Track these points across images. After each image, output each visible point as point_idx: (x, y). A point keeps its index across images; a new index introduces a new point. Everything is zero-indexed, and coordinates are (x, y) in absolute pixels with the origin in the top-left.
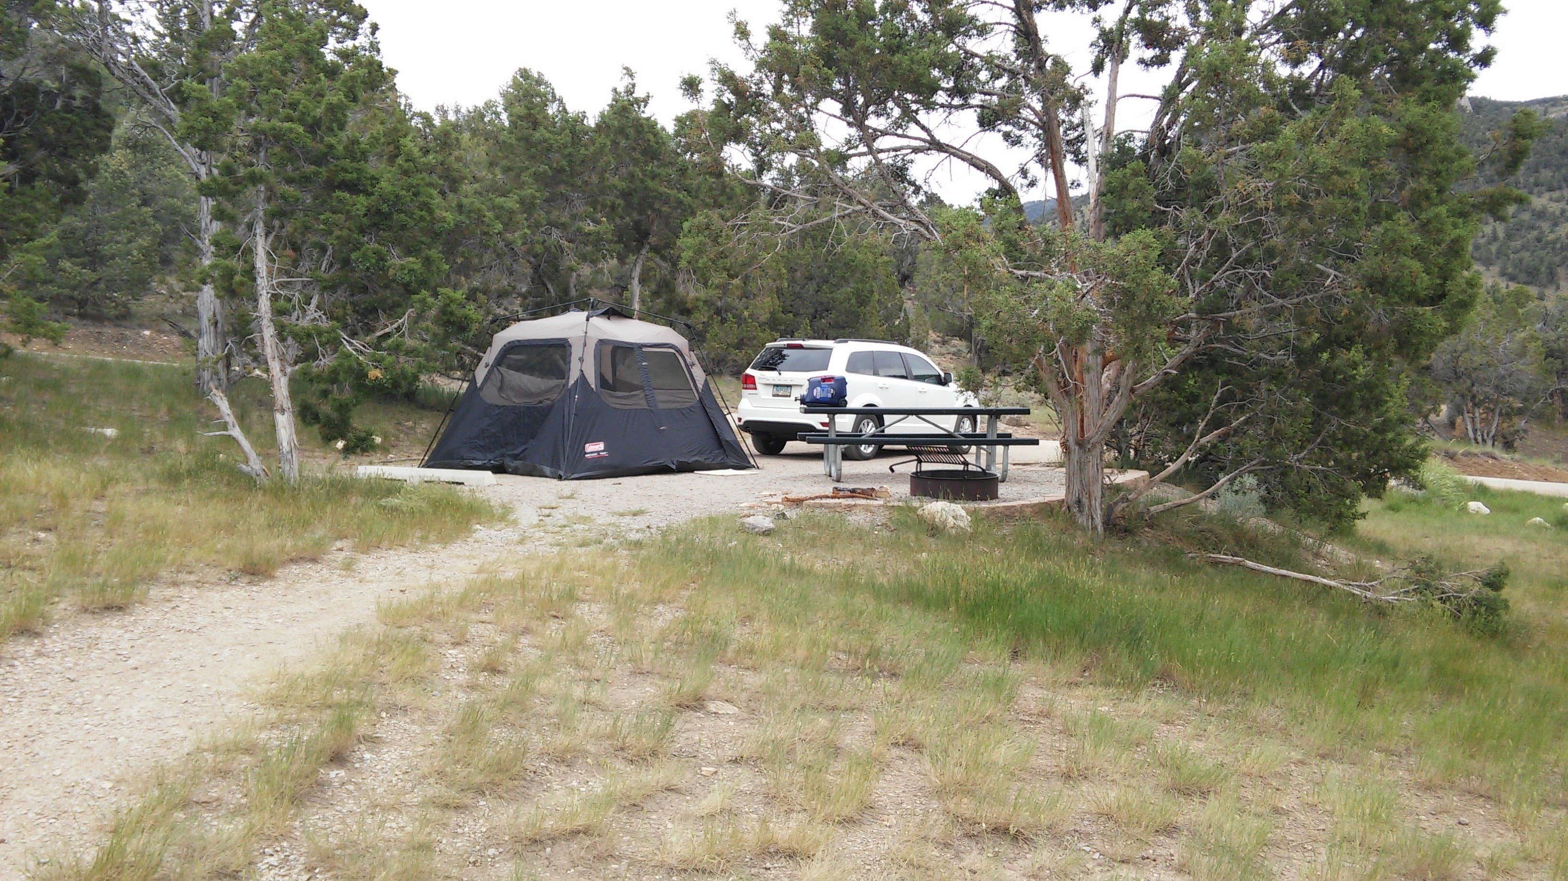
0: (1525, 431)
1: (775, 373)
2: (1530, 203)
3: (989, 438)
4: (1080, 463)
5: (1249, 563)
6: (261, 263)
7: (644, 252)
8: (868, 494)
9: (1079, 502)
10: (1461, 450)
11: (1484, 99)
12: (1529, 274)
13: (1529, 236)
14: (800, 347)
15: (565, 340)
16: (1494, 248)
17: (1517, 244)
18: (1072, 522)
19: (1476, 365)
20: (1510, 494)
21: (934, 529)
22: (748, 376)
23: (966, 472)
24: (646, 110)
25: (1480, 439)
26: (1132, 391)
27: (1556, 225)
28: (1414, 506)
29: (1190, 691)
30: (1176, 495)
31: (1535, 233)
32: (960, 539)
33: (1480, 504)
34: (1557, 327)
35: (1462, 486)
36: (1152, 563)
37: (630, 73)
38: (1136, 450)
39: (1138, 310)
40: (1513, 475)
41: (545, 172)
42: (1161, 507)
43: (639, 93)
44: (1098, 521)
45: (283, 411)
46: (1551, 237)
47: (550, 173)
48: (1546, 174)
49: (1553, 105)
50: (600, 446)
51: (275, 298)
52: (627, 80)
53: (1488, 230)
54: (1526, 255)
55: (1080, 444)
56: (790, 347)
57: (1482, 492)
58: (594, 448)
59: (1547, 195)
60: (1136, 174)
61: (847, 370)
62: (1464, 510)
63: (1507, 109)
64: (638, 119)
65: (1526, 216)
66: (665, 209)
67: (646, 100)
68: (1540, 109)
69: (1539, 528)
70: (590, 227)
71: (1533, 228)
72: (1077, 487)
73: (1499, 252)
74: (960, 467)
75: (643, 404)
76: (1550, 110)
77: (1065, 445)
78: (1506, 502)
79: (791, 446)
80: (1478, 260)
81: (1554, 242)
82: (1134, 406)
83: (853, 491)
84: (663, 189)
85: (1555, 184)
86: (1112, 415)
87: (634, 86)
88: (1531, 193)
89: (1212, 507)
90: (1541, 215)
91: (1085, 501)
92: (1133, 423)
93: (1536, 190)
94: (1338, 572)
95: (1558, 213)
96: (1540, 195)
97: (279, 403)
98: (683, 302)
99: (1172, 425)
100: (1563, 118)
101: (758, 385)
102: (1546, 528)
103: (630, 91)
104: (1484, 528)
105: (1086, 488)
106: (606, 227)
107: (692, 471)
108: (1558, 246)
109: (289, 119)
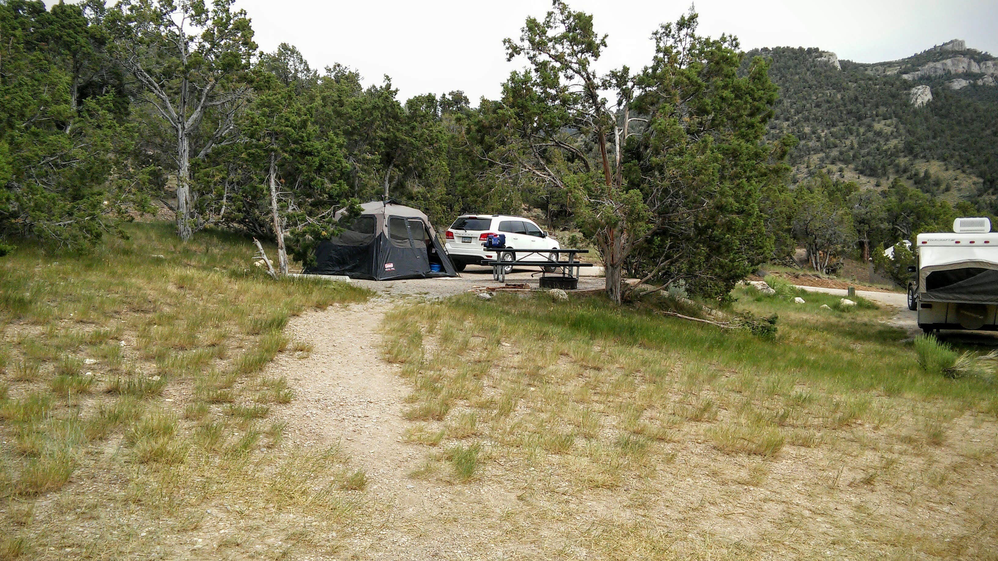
0: (842, 264)
1: (463, 231)
2: (873, 127)
3: (570, 263)
4: (612, 273)
5: (679, 315)
6: (273, 186)
7: (391, 167)
8: (521, 286)
9: (611, 289)
10: (801, 273)
11: (848, 61)
12: (872, 170)
13: (872, 147)
14: (476, 218)
15: (374, 215)
16: (851, 154)
17: (864, 151)
18: (608, 297)
19: (817, 228)
20: (817, 294)
21: (554, 300)
22: (449, 232)
23: (564, 277)
24: (396, 96)
25: (819, 268)
26: (633, 244)
27: (887, 140)
28: (768, 299)
29: (650, 348)
30: (650, 288)
31: (875, 145)
32: (564, 303)
33: (800, 298)
34: (866, 207)
35: (793, 290)
36: (640, 314)
37: (387, 78)
38: (635, 270)
39: (634, 216)
40: (828, 286)
41: (348, 129)
42: (644, 293)
43: (393, 88)
44: (619, 298)
45: (282, 248)
46: (885, 147)
47: (350, 129)
48: (882, 109)
49: (889, 67)
50: (391, 265)
51: (279, 201)
52: (387, 82)
53: (848, 142)
54: (870, 158)
55: (612, 265)
56: (470, 218)
57: (803, 293)
58: (389, 266)
59: (883, 122)
60: (635, 165)
61: (499, 230)
62: (793, 301)
63: (862, 68)
64: (393, 102)
65: (870, 135)
66: (404, 147)
67: (396, 91)
68: (881, 68)
69: (825, 309)
70: (369, 157)
71: (875, 142)
72: (610, 283)
73: (854, 156)
74: (562, 275)
75: (408, 246)
76: (888, 69)
77: (605, 266)
78: (814, 297)
79: (469, 267)
80: (842, 161)
81: (886, 151)
82: (634, 250)
83: (514, 285)
84: (403, 137)
85: (888, 116)
86: (625, 254)
87: (390, 85)
88: (874, 120)
89: (665, 293)
90: (879, 134)
91: (614, 289)
92: (634, 257)
93: (877, 119)
94: (716, 319)
95: (889, 133)
96: (879, 122)
97: (280, 245)
98: (410, 193)
99: (651, 258)
100: (895, 74)
101: (455, 237)
102: (828, 309)
103: (388, 86)
104: (800, 309)
105: (614, 283)
106: (377, 157)
107: (431, 278)
108: (889, 153)
109: (287, 126)
